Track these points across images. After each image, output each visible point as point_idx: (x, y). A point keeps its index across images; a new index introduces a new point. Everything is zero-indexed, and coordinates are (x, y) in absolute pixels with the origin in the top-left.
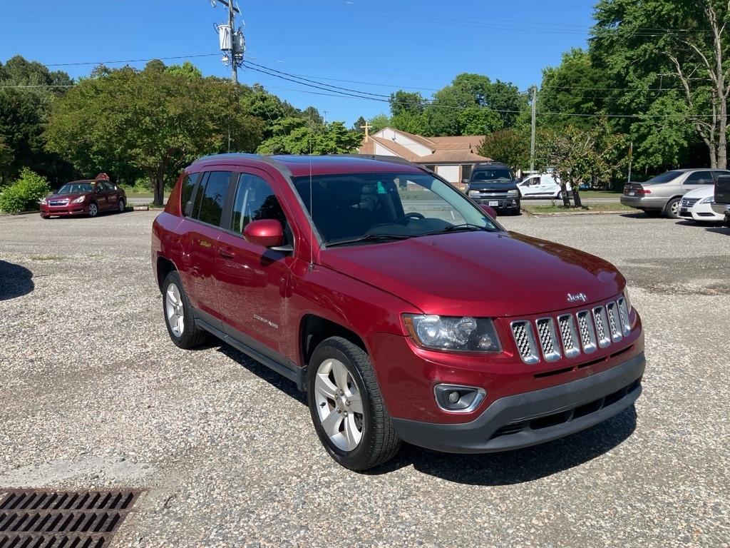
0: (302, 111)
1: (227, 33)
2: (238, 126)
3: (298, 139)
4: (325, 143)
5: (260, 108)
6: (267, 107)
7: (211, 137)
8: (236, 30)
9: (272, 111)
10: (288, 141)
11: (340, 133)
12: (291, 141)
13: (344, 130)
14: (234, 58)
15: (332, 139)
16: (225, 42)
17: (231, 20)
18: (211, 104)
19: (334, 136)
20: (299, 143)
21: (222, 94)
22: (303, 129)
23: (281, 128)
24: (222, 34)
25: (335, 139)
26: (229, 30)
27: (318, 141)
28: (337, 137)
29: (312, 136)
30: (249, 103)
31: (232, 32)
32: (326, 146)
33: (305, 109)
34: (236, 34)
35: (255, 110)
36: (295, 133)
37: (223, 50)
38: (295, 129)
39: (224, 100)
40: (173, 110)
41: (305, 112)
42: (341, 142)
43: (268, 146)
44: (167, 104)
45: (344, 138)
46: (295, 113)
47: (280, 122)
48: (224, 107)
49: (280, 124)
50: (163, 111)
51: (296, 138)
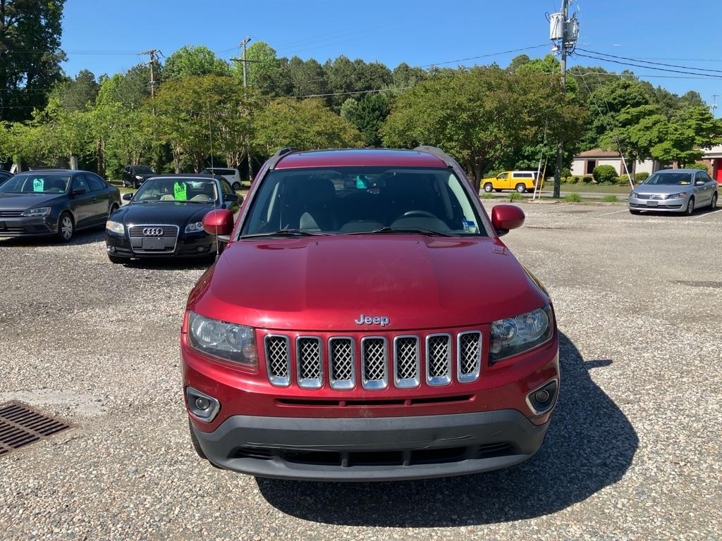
0: (680, 96)
1: (558, 21)
2: (559, 117)
3: (647, 128)
4: (680, 132)
5: (620, 96)
6: (629, 94)
7: (526, 129)
8: (570, 16)
9: (635, 99)
10: (635, 131)
11: (702, 120)
12: (639, 130)
13: (707, 116)
14: (565, 47)
15: (690, 127)
16: (555, 31)
17: (565, 7)
18: (530, 96)
19: (693, 123)
20: (648, 132)
21: (543, 86)
22: (655, 117)
23: (629, 117)
24: (553, 22)
25: (694, 126)
26: (560, 17)
27: (671, 130)
28: (697, 124)
29: (665, 124)
30: (609, 91)
31: (565, 19)
32: (681, 134)
33: (684, 94)
34: (569, 21)
35: (614, 99)
36: (644, 122)
37: (552, 39)
38: (647, 117)
39: (543, 92)
40: (490, 105)
41: (683, 97)
42: (702, 130)
43: (611, 137)
44: (485, 98)
45: (705, 125)
46: (670, 99)
47: (629, 110)
48: (545, 98)
49: (628, 113)
50: (481, 106)
51: (645, 127)
